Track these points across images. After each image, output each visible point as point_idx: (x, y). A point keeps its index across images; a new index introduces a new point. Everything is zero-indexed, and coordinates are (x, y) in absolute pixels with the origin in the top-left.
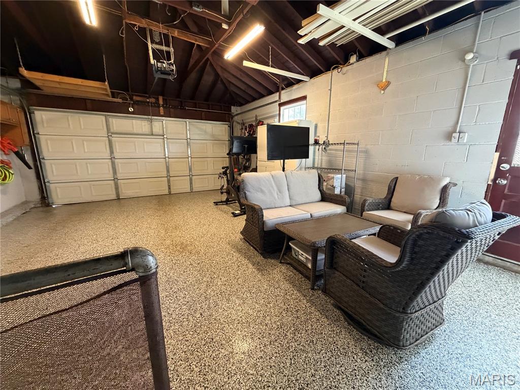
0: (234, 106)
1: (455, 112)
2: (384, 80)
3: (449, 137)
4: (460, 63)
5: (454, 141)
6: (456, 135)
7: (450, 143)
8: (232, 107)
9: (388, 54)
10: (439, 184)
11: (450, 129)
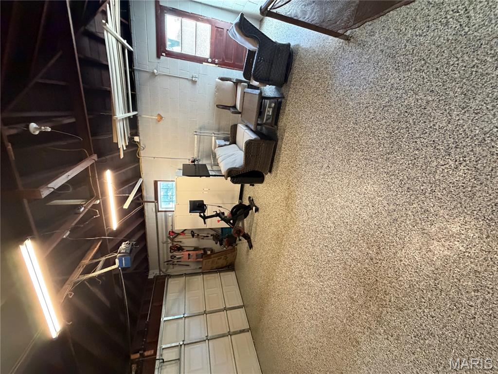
0: (148, 276)
1: (181, 80)
2: (157, 118)
3: (194, 82)
4: (157, 77)
5: (197, 79)
6: (194, 79)
7: (198, 82)
8: (149, 277)
9: (140, 116)
10: (219, 82)
11: (190, 82)
